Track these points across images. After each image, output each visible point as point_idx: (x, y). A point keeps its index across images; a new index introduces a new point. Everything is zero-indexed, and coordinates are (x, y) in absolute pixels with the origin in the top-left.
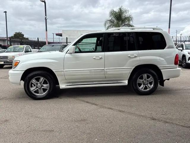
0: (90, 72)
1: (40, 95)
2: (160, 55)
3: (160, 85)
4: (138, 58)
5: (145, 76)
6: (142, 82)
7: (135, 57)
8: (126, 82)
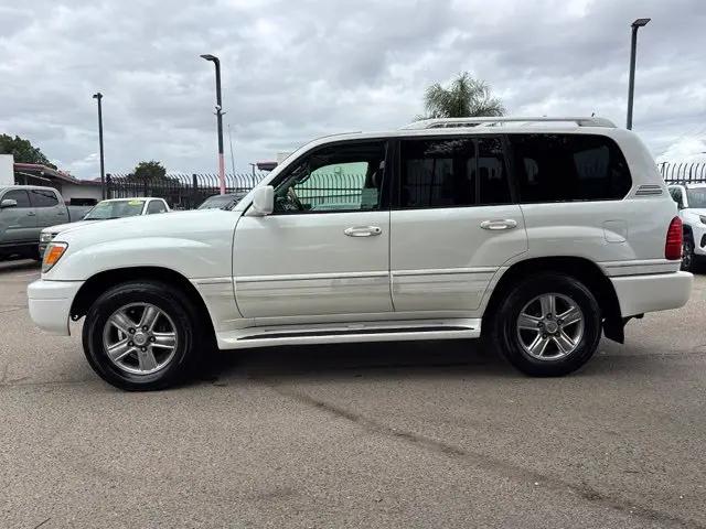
0: (333, 286)
1: (145, 372)
2: (606, 223)
3: (607, 335)
4: (520, 234)
5: (549, 301)
6: (538, 326)
7: (510, 228)
8: (474, 327)
